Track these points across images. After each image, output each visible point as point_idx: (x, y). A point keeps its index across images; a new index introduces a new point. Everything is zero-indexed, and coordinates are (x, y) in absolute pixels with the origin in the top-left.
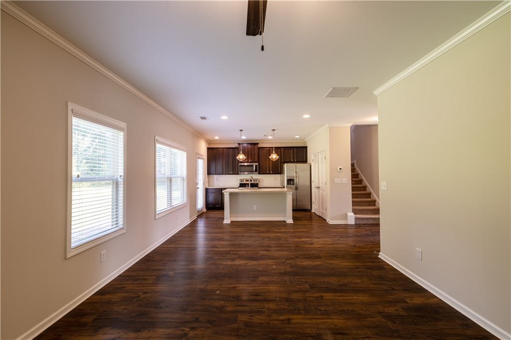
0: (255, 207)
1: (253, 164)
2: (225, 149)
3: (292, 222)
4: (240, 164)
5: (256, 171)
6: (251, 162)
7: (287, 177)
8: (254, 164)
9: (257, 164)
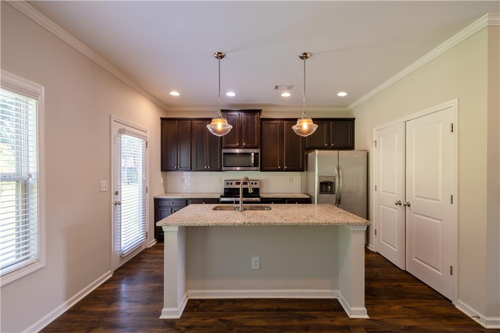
0: (255, 262)
1: (251, 151)
2: (196, 122)
3: (367, 317)
4: (224, 151)
5: (256, 165)
6: (245, 148)
7: (320, 177)
8: (253, 152)
9: (258, 151)
